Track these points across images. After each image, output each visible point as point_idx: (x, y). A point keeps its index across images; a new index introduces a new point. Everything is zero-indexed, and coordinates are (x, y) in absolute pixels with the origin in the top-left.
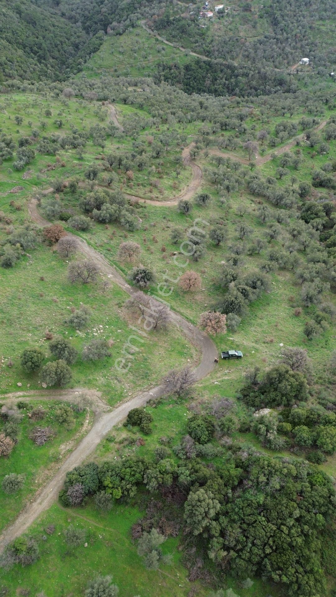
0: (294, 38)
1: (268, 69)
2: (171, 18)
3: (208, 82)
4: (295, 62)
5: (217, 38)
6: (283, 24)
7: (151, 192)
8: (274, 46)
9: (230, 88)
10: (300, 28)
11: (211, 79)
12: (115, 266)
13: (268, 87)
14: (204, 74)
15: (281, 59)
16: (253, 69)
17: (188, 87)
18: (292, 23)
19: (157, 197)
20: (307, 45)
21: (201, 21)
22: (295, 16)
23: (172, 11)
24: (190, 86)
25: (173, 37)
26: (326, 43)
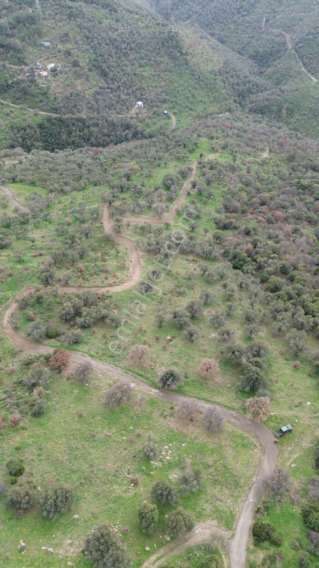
0: (124, 86)
1: (114, 117)
2: (10, 82)
3: (64, 137)
4: (132, 107)
5: (59, 95)
6: (111, 75)
7: (106, 278)
8: (111, 95)
9: (86, 138)
10: (126, 76)
11: (66, 133)
12: (130, 373)
13: (118, 133)
14: (58, 130)
15: (120, 106)
16: (100, 118)
17: (47, 143)
18: (119, 72)
19: (115, 283)
20: (137, 90)
21: (39, 81)
22: (118, 66)
23: (8, 75)
24: (49, 143)
25: (17, 99)
26: (152, 87)
